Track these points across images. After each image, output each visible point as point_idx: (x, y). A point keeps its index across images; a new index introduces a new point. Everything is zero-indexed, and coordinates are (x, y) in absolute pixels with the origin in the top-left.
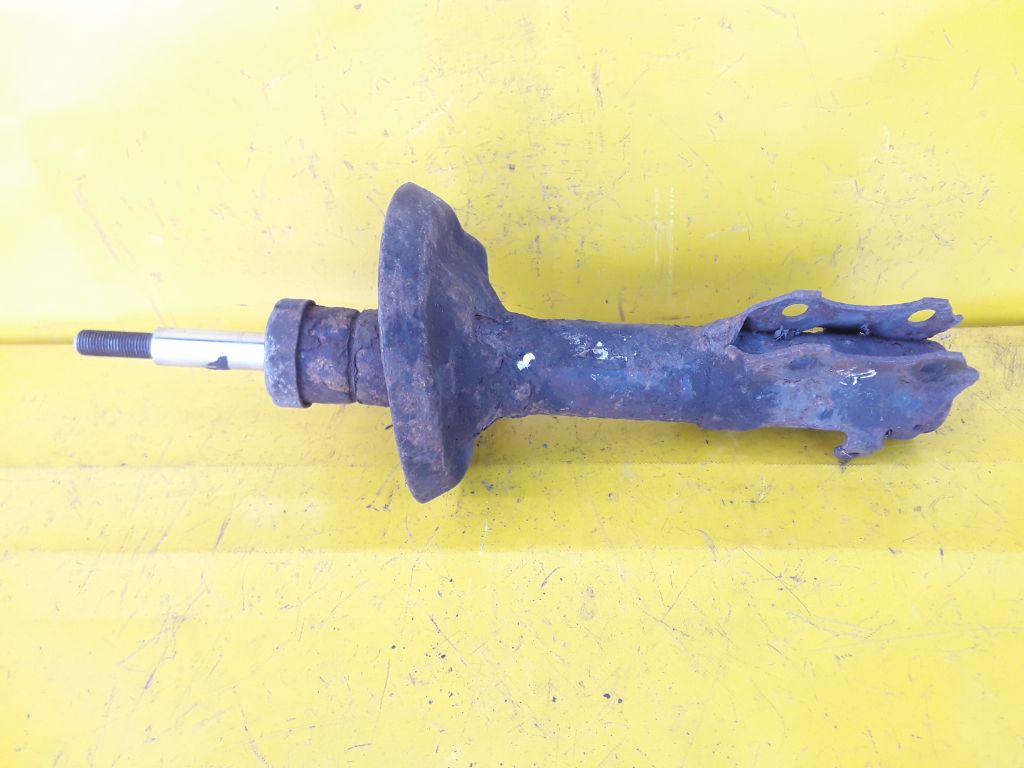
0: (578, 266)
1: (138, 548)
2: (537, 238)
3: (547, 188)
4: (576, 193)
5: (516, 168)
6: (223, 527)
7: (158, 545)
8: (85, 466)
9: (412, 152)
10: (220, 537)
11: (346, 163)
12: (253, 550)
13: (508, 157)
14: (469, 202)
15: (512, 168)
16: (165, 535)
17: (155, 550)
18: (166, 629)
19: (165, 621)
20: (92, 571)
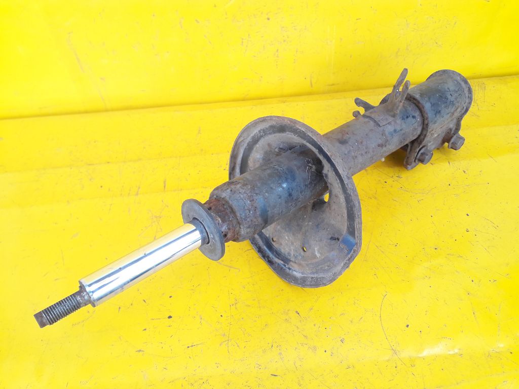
0: (294, 62)
1: (129, 194)
2: (277, 50)
3: (283, 27)
4: (295, 29)
5: (270, 20)
6: (165, 182)
7: (138, 192)
8: (90, 165)
9: (226, 14)
10: (165, 187)
11: (196, 21)
12: (181, 190)
13: (267, 14)
14: (249, 35)
15: (268, 19)
16: (139, 188)
17: (137, 194)
18: (154, 222)
19: (152, 219)
20: (111, 205)
